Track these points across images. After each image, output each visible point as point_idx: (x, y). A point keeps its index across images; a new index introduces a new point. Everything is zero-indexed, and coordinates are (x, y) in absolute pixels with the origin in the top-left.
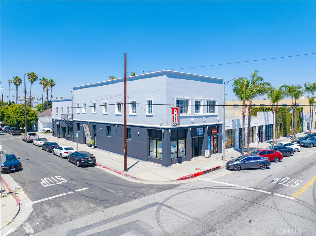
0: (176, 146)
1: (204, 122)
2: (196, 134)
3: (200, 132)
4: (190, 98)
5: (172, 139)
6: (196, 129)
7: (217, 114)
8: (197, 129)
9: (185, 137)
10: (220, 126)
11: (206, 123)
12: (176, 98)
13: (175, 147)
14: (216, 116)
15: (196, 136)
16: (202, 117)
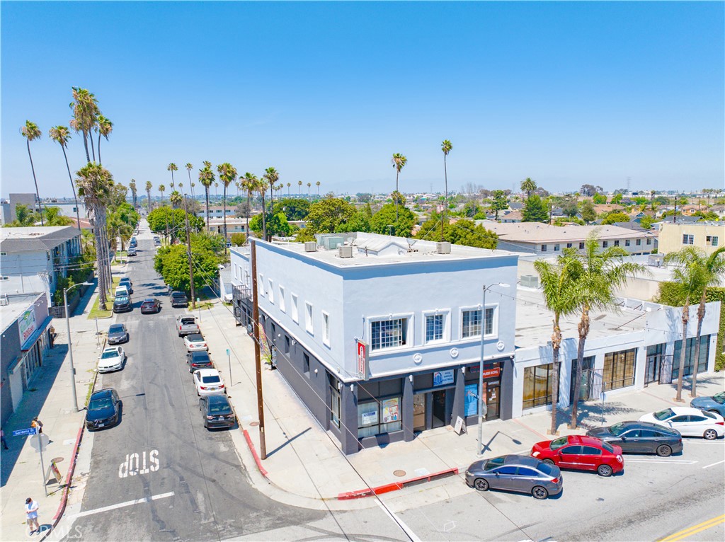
0: (376, 412)
1: (454, 358)
2: (433, 383)
3: (443, 378)
4: (410, 314)
5: (359, 401)
6: (433, 374)
7: (496, 337)
8: (435, 373)
9: (400, 394)
10: (507, 362)
11: (460, 359)
12: (370, 320)
13: (374, 413)
14: (496, 341)
15: (433, 387)
16: (449, 348)
